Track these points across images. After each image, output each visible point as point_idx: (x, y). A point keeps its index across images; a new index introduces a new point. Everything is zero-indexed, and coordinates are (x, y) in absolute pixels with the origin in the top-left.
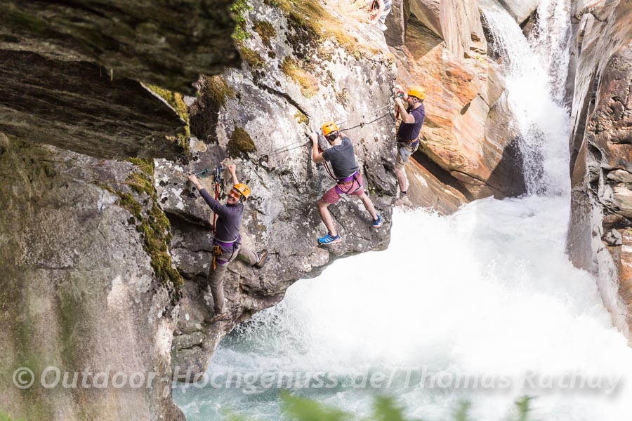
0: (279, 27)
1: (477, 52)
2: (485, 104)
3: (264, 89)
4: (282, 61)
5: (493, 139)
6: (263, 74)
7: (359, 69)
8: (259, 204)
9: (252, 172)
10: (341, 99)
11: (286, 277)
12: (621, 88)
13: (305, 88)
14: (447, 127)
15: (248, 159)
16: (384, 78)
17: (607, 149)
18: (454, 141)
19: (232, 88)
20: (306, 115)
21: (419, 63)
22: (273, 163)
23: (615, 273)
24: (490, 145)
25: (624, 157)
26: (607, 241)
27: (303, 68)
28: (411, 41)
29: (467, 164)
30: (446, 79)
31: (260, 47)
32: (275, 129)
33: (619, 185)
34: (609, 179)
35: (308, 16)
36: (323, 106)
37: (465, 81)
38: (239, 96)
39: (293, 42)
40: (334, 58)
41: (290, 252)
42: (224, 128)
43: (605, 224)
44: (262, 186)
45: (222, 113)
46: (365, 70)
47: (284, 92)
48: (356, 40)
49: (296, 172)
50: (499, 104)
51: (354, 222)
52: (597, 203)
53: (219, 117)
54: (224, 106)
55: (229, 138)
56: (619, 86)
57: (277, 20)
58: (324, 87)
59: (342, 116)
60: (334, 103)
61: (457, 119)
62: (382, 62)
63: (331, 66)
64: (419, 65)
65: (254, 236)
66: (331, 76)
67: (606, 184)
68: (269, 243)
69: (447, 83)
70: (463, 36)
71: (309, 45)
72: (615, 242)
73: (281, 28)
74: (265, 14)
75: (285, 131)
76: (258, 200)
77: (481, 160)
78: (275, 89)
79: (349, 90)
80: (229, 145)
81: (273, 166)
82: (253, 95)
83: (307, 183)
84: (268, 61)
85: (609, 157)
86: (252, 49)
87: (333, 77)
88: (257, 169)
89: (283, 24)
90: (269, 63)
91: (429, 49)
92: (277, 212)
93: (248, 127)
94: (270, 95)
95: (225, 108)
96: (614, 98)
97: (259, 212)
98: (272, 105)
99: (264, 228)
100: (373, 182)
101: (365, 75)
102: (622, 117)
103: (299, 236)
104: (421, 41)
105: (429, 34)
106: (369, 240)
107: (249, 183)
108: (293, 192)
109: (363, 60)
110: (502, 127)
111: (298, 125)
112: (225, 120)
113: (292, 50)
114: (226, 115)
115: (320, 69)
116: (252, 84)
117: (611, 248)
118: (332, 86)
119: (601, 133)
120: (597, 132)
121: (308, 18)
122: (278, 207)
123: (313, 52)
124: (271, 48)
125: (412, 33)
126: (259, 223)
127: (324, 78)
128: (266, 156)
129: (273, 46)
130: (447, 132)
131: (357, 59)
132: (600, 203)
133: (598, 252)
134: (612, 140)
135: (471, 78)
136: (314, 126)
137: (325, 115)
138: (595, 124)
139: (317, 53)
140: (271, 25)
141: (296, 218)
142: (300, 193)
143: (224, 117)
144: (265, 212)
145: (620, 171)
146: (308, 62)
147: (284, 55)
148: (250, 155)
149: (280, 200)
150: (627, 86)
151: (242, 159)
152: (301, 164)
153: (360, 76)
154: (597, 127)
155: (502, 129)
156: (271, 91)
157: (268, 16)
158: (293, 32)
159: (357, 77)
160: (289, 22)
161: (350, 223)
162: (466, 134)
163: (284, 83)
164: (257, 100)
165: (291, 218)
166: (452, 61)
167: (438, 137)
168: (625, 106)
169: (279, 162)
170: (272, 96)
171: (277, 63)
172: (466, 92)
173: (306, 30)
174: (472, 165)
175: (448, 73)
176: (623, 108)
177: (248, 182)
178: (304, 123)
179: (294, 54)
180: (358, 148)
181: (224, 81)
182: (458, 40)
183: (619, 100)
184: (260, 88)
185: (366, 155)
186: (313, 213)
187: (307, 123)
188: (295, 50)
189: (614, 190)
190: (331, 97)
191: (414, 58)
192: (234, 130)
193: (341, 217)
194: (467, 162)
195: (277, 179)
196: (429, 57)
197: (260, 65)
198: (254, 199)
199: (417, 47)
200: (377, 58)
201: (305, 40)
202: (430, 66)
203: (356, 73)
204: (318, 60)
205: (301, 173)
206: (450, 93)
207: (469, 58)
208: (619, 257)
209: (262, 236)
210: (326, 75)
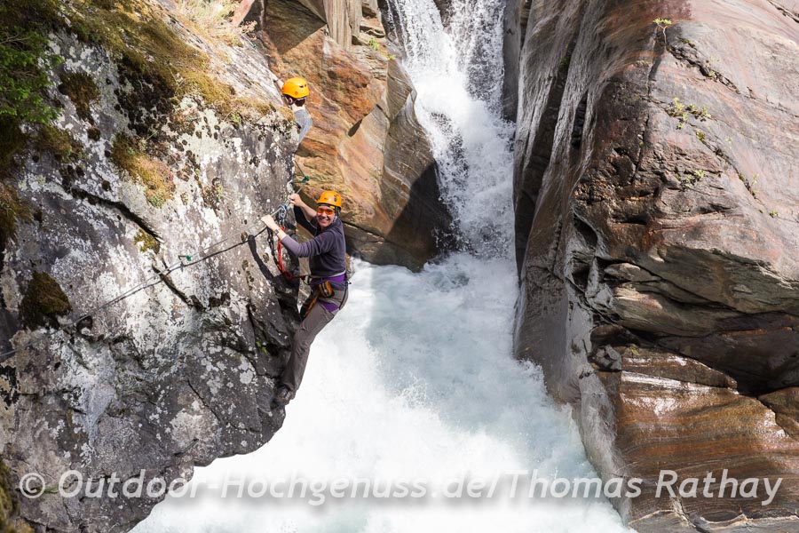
0: (104, 82)
1: (370, 33)
2: (383, 116)
3: (82, 198)
4: (111, 143)
5: (394, 170)
6: (80, 172)
7: (238, 142)
8: (76, 398)
9: (64, 348)
10: (211, 199)
11: (126, 518)
12: (630, 134)
13: (152, 188)
14: (327, 156)
15: (57, 326)
16: (278, 152)
17: (607, 229)
18: (338, 177)
19: (27, 202)
20: (155, 236)
21: (286, 58)
22: (101, 329)
23: (611, 413)
24: (391, 180)
25: (634, 245)
26: (597, 363)
27: (147, 151)
28: (274, 24)
29: (357, 212)
30: (328, 83)
31: (73, 122)
32: (104, 269)
33: (624, 285)
34: (607, 275)
35: (151, 53)
36: (182, 217)
37: (358, 87)
38: (39, 217)
39: (129, 108)
40: (198, 128)
41: (129, 472)
42: (15, 276)
43: (594, 337)
44: (81, 367)
45: (9, 250)
46: (249, 144)
47: (116, 200)
48: (233, 92)
49: (137, 336)
50: (403, 114)
51: (233, 406)
52: (583, 305)
53: (6, 259)
54: (14, 238)
55: (22, 293)
56: (625, 130)
57: (100, 69)
58: (183, 182)
59: (212, 227)
60: (199, 208)
61: (343, 145)
62: (275, 127)
63: (193, 143)
64: (285, 61)
65: (68, 455)
66: (193, 161)
67: (602, 281)
68: (93, 460)
69: (330, 90)
70: (352, 12)
71: (155, 109)
72: (611, 365)
73: (108, 82)
74: (79, 58)
75: (120, 270)
76: (75, 391)
77: (378, 205)
78: (102, 196)
79: (223, 181)
80: (23, 306)
81: (100, 333)
82: (62, 211)
83: (156, 350)
84: (88, 145)
85: (611, 242)
86: (60, 126)
87: (198, 162)
88: (72, 341)
89: (110, 76)
90: (89, 150)
91: (304, 37)
92: (104, 404)
93: (55, 271)
94: (93, 207)
95: (16, 241)
96: (618, 150)
97: (76, 411)
98: (98, 226)
99: (84, 438)
100: (264, 334)
101: (248, 151)
102: (632, 181)
103: (143, 441)
104: (290, 24)
105: (302, 15)
106: (258, 432)
107: (60, 368)
108: (132, 367)
109: (245, 127)
110: (408, 149)
111: (141, 254)
112: (15, 263)
113: (127, 120)
114: (18, 253)
115: (175, 150)
116: (61, 191)
117: (604, 375)
118: (196, 178)
119: (598, 205)
120: (590, 201)
121: (151, 59)
122: (108, 395)
123: (163, 121)
124: (92, 121)
125: (275, 12)
126: (76, 431)
127: (182, 166)
128: (89, 318)
129: (95, 117)
130: (327, 164)
131: (236, 126)
132: (588, 306)
133: (581, 377)
134: (615, 217)
135: (366, 82)
136: (168, 254)
137: (186, 231)
138: (587, 189)
139: (169, 121)
140: (90, 78)
141: (138, 409)
142: (144, 368)
143: (14, 256)
144: (85, 410)
145: (627, 265)
146: (155, 139)
147: (114, 131)
148: (62, 320)
149: (110, 383)
150: (639, 132)
151: (48, 328)
152: (146, 321)
153: (241, 154)
154: (591, 193)
155: (407, 153)
156: (94, 200)
157: (85, 62)
158: (129, 88)
159: (236, 156)
160: (120, 70)
161: (227, 406)
162: (356, 166)
163: (115, 184)
164: (71, 219)
165: (128, 409)
166: (338, 56)
167: (313, 171)
168: (637, 164)
169: (110, 324)
170: (95, 208)
171: (103, 147)
172: (357, 103)
173: (149, 82)
174: (364, 213)
175: (332, 75)
176: (634, 166)
177: (57, 366)
178: (152, 251)
179: (131, 127)
180: (238, 279)
181: (11, 192)
182: (345, 20)
183: (626, 154)
184: (74, 196)
185: (251, 288)
186: (165, 396)
187: (156, 248)
188: (132, 120)
189: (615, 292)
190: (195, 198)
191: (278, 50)
192: (31, 278)
193: (213, 399)
194: (356, 208)
195: (106, 351)
196: (302, 50)
197: (75, 157)
198: (67, 392)
199: (283, 34)
200: (266, 120)
201: (148, 100)
202: (303, 64)
203: (234, 150)
204: (171, 134)
205: (146, 336)
206: (335, 104)
207: (360, 44)
208: (618, 389)
209: (82, 451)
210: (184, 159)
